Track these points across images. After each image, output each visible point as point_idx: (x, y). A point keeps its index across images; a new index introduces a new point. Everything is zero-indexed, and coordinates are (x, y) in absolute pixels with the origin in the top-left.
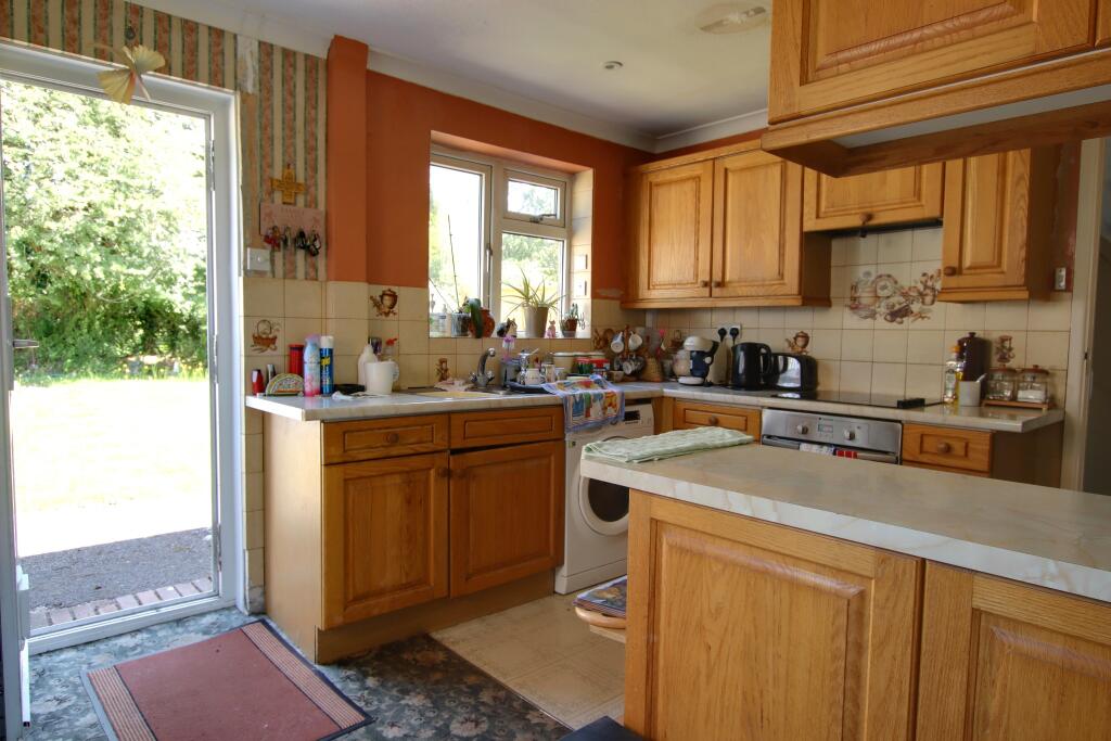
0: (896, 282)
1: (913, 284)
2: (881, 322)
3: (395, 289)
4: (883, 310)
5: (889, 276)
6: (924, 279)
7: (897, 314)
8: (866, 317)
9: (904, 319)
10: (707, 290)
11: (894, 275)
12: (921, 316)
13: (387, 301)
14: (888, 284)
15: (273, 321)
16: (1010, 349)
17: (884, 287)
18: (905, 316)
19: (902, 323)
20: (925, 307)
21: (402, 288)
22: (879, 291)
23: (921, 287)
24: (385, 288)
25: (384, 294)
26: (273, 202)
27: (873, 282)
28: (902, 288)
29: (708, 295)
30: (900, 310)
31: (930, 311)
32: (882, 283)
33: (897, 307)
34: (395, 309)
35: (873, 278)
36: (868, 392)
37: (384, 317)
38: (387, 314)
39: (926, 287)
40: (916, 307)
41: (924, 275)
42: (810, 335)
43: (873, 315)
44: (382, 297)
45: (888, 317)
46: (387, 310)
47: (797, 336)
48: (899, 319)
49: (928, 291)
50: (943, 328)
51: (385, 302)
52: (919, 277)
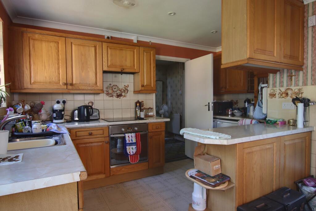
0: (118, 87)
1: (122, 88)
2: (115, 98)
4: (115, 95)
5: (116, 85)
6: (125, 87)
7: (119, 96)
8: (111, 97)
9: (121, 97)
10: (66, 86)
11: (117, 85)
12: (125, 96)
14: (116, 88)
16: (143, 104)
17: (115, 88)
18: (121, 96)
19: (120, 98)
20: (126, 94)
22: (114, 89)
23: (124, 89)
27: (112, 87)
28: (120, 89)
29: (66, 88)
30: (119, 95)
31: (127, 95)
32: (115, 87)
33: (119, 94)
35: (112, 86)
36: (113, 117)
39: (125, 89)
40: (123, 94)
41: (125, 86)
42: (94, 102)
43: (112, 96)
45: (117, 97)
47: (89, 103)
48: (119, 97)
49: (126, 90)
50: (129, 99)
52: (124, 86)
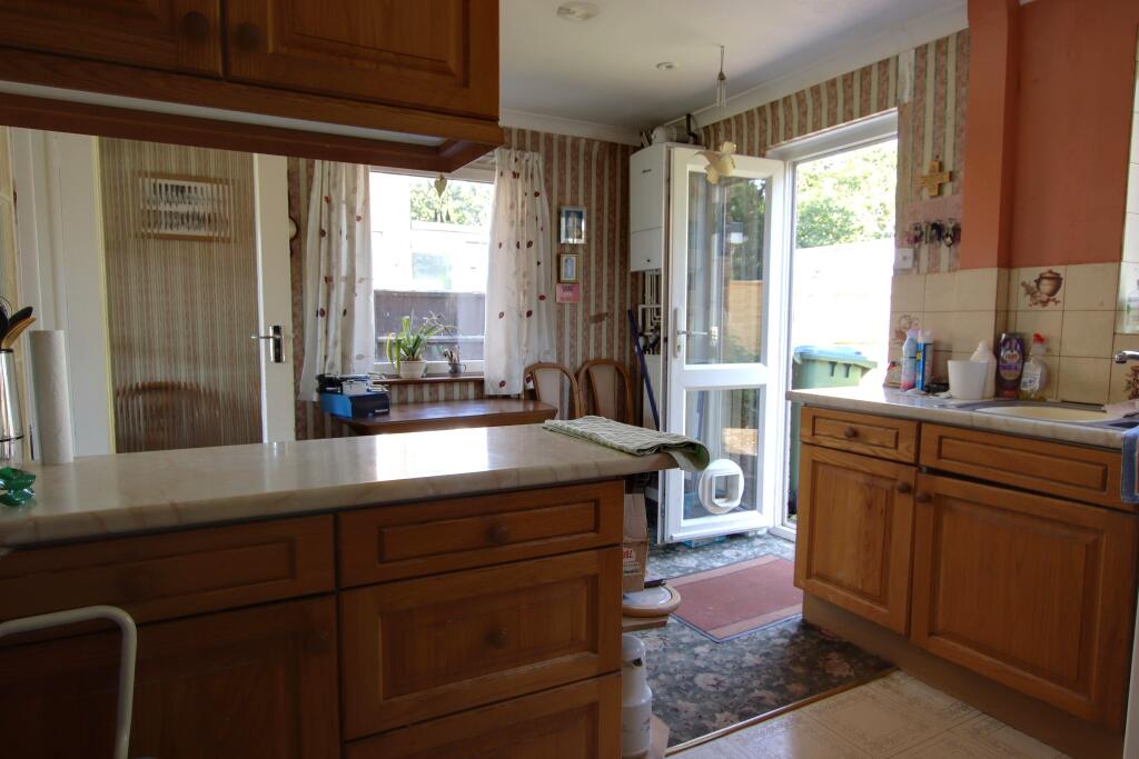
3: (1058, 269)
13: (1046, 286)
15: (913, 315)
21: (1070, 267)
24: (1044, 270)
25: (1042, 277)
26: (921, 198)
34: (1058, 296)
37: (1039, 307)
38: (1045, 303)
44: (1038, 282)
46: (1045, 297)
51: (1042, 287)
